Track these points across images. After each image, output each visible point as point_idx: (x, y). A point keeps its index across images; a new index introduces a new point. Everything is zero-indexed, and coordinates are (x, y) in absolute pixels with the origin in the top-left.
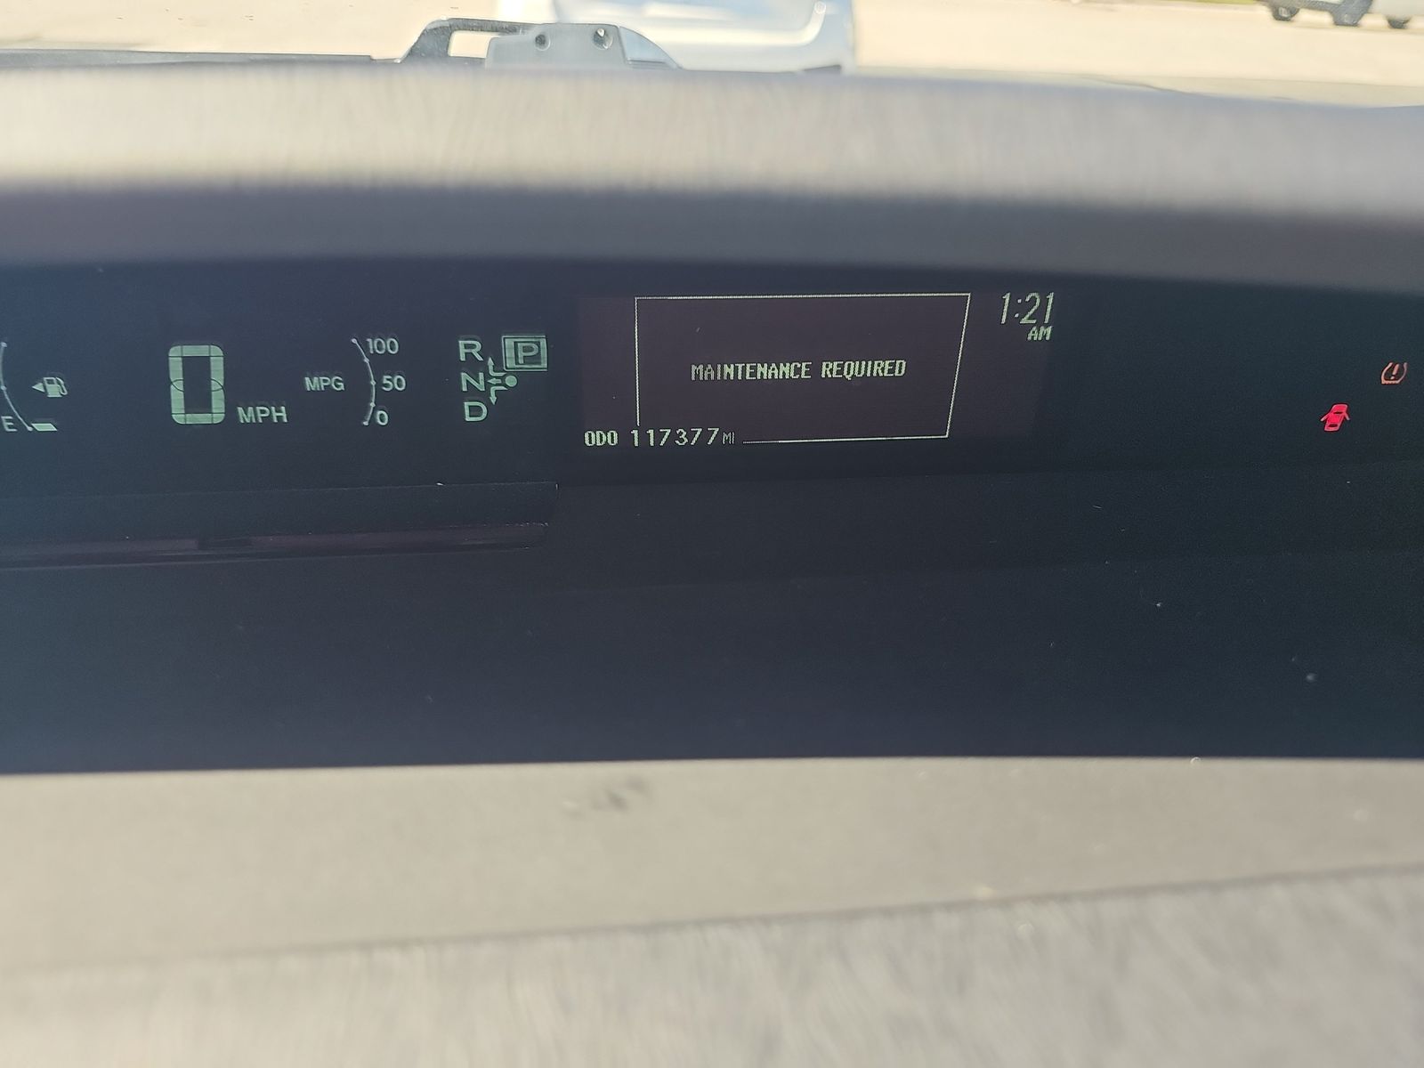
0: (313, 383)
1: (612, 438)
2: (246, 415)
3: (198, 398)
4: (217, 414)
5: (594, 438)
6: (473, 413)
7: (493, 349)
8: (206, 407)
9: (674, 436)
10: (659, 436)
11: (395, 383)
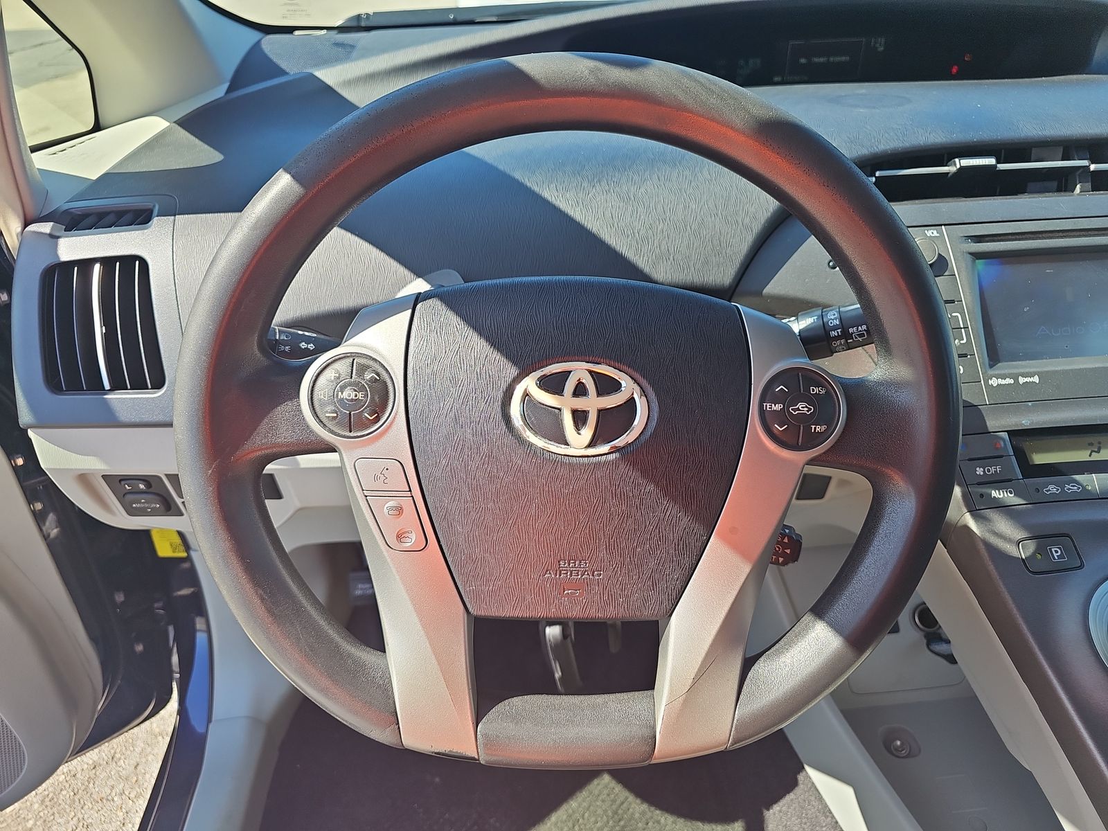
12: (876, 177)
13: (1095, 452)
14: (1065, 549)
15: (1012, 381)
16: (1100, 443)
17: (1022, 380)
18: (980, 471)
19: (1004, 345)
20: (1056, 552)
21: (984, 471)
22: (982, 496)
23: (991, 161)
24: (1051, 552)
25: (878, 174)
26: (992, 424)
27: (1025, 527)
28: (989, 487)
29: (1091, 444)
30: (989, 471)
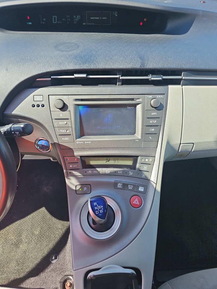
0: (63, 20)
1: (85, 24)
2: (58, 22)
3: (55, 21)
4: (56, 22)
5: (84, 24)
6: (75, 23)
7: (76, 17)
8: (55, 22)
9: (90, 24)
10: (89, 24)
11: (69, 20)
12: (51, 78)
13: (108, 161)
14: (88, 188)
15: (83, 143)
16: (109, 159)
17: (86, 142)
18: (71, 166)
19: (86, 130)
20: (85, 189)
21: (72, 166)
22: (70, 173)
23: (84, 76)
24: (84, 189)
25: (52, 77)
26: (76, 154)
27: (79, 182)
28: (72, 171)
29: (107, 159)
30: (73, 166)
